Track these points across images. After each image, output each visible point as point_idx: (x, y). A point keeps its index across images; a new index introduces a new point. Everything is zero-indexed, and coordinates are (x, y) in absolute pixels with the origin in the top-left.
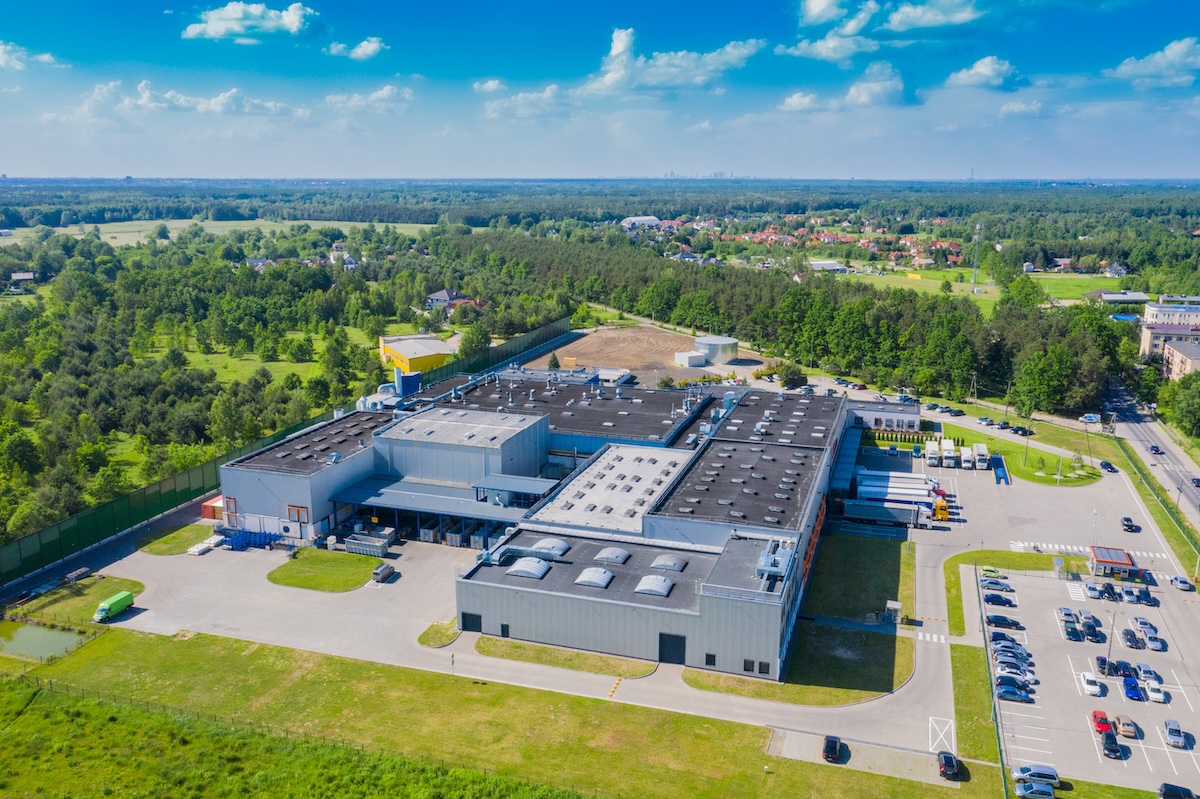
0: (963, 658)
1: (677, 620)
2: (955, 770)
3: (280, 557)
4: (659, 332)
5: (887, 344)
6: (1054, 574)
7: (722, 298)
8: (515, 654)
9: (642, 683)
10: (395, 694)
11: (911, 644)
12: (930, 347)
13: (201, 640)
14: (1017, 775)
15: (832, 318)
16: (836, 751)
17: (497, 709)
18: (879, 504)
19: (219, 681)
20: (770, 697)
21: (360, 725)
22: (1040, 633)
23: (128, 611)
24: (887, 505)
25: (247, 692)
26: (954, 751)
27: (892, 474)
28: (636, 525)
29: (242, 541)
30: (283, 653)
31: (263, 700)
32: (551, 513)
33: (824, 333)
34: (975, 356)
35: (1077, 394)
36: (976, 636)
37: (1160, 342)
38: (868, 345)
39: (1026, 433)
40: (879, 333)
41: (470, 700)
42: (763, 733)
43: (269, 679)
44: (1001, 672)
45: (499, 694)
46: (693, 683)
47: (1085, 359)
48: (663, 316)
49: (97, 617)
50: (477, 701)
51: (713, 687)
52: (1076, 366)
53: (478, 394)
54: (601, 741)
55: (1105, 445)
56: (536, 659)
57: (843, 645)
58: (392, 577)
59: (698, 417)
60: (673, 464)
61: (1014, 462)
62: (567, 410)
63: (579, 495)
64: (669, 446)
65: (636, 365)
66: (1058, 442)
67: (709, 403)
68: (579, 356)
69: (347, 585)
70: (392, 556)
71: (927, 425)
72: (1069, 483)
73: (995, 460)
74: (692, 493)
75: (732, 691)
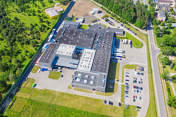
3: (48, 72)
6: (134, 70)
8: (78, 90)
9: (91, 94)
10: (68, 98)
11: (117, 84)
13: (45, 90)
17: (78, 99)
19: (49, 97)
20: (104, 95)
21: (65, 103)
23: (35, 85)
24: (116, 57)
26: (120, 102)
28: (89, 69)
30: (54, 91)
31: (55, 100)
32: (79, 67)
43: (54, 96)
45: (78, 97)
50: (76, 98)
51: (98, 94)
52: (144, 23)
53: (65, 34)
54: (88, 103)
55: (145, 37)
56: (81, 91)
57: (111, 86)
58: (62, 76)
59: (94, 39)
60: (92, 54)
61: (133, 43)
62: (77, 39)
63: (82, 63)
64: (91, 49)
65: (84, 14)
66: (140, 37)
67: (96, 35)
68: (75, 11)
69: (58, 78)
70: (61, 72)
71: (124, 33)
72: (139, 48)
73: (131, 42)
74: (95, 64)
75: (100, 94)
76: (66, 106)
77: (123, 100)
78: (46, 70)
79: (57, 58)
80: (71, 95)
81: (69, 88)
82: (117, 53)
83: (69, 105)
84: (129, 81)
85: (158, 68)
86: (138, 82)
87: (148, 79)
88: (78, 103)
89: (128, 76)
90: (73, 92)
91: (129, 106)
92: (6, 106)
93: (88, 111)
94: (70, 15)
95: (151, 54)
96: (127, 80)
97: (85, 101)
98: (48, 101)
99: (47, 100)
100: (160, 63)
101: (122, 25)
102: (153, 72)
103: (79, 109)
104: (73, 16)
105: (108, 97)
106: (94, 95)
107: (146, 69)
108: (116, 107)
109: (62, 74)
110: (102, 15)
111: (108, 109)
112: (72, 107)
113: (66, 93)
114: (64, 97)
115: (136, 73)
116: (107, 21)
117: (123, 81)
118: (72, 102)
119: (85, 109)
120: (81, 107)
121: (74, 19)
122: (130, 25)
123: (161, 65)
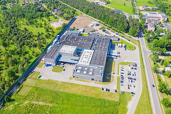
0: (118, 78)
6: (128, 66)
8: (78, 80)
9: (90, 83)
10: (69, 86)
13: (49, 80)
14: (121, 92)
18: (111, 56)
19: (53, 85)
20: (102, 84)
23: (40, 76)
25: (56, 86)
26: (116, 89)
28: (88, 64)
30: (57, 81)
32: (80, 63)
37: (148, 21)
41: (75, 86)
42: (101, 88)
45: (78, 85)
49: (38, 78)
51: (96, 83)
52: (136, 31)
53: (67, 39)
54: (88, 90)
55: (137, 43)
56: (81, 81)
57: (108, 77)
58: (64, 70)
59: (93, 43)
60: (91, 53)
61: (127, 47)
62: (78, 43)
63: (82, 59)
64: (90, 49)
65: (84, 26)
66: (132, 42)
67: (94, 40)
68: (76, 24)
69: (60, 72)
70: (63, 67)
71: (119, 39)
72: (132, 50)
73: (125, 46)
74: (94, 60)
75: (98, 84)
76: (68, 92)
77: (118, 87)
78: (50, 65)
79: (60, 56)
80: (72, 84)
81: (70, 78)
82: (113, 54)
83: (70, 92)
84: (123, 74)
85: (149, 64)
86: (132, 75)
87: (140, 73)
88: (78, 90)
89: (123, 70)
90: (74, 81)
91: (124, 92)
92: (13, 92)
93: (87, 96)
94: (72, 27)
95: (143, 54)
96: (122, 73)
97: (84, 88)
98: (52, 88)
99: (50, 88)
100: (151, 61)
101: (117, 34)
102: (145, 67)
103: (79, 94)
104: (74, 28)
105: (106, 86)
106: (92, 84)
107: (139, 65)
108: (113, 93)
109: (64, 68)
110: (100, 27)
111: (105, 95)
112: (73, 93)
113: (67, 83)
114: (66, 85)
115: (130, 68)
116: (104, 31)
117: (118, 74)
118: (73, 89)
119: (84, 94)
120: (81, 92)
121: (76, 30)
122: (124, 34)
123: (152, 63)
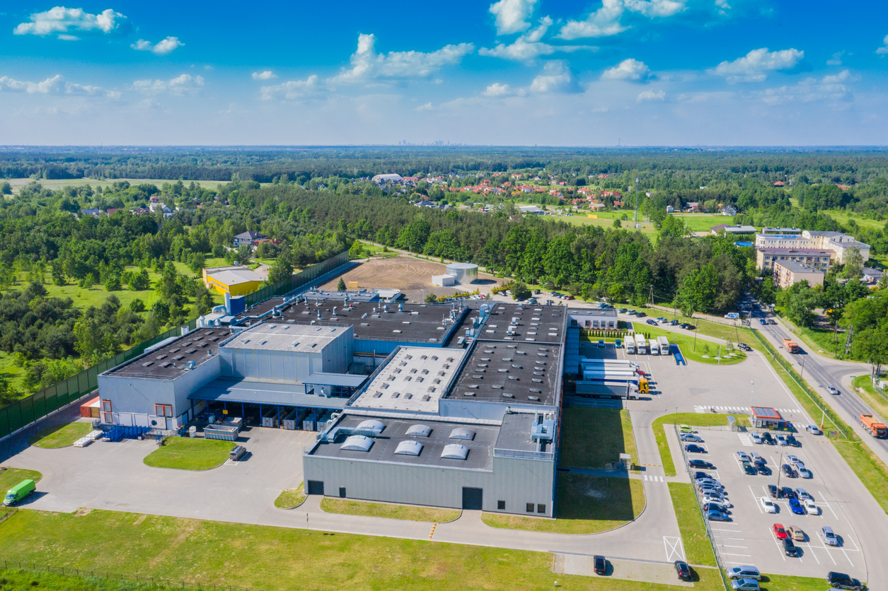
0: (678, 492)
1: (474, 477)
2: (688, 574)
3: (151, 445)
4: (416, 261)
5: (587, 266)
6: (728, 428)
7: (462, 235)
8: (352, 510)
9: (452, 526)
10: (264, 547)
11: (640, 484)
12: (617, 268)
13: (97, 515)
14: (731, 574)
15: (546, 248)
16: (603, 567)
17: (346, 553)
18: (600, 383)
19: (119, 547)
20: (548, 530)
21: (240, 573)
22: (728, 472)
23: (31, 495)
24: (606, 383)
25: (144, 554)
26: (684, 559)
27: (605, 361)
28: (433, 406)
29: (118, 434)
30: (167, 521)
31: (158, 559)
32: (365, 400)
33: (540, 259)
34: (650, 273)
35: (723, 299)
36: (684, 476)
37: (770, 261)
38: (573, 267)
39: (691, 328)
40: (580, 258)
41: (324, 548)
42: (548, 557)
43: (160, 543)
44: (705, 500)
45: (347, 542)
46: (491, 523)
47: (727, 274)
48: (417, 248)
49: (7, 501)
50: (330, 548)
53: (292, 311)
54: (429, 571)
55: (745, 334)
57: (593, 487)
58: (244, 455)
59: (460, 323)
60: (450, 360)
61: (686, 350)
63: (386, 386)
64: (444, 346)
65: (403, 286)
66: (713, 334)
67: (468, 313)
69: (211, 464)
70: (241, 439)
71: (622, 324)
72: (726, 361)
73: (673, 348)
74: (473, 380)
75: (519, 527)
78: (139, 433)
81: (284, 501)
84: (710, 465)
86: (779, 471)
87: (840, 460)
88: (342, 574)
89: (702, 451)
97: (400, 559)
104: (343, 287)
106: (470, 531)
109: (244, 446)
110: (495, 286)
113: (254, 528)
115: (746, 437)
118: (298, 565)
122: (645, 307)
